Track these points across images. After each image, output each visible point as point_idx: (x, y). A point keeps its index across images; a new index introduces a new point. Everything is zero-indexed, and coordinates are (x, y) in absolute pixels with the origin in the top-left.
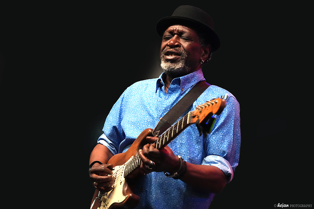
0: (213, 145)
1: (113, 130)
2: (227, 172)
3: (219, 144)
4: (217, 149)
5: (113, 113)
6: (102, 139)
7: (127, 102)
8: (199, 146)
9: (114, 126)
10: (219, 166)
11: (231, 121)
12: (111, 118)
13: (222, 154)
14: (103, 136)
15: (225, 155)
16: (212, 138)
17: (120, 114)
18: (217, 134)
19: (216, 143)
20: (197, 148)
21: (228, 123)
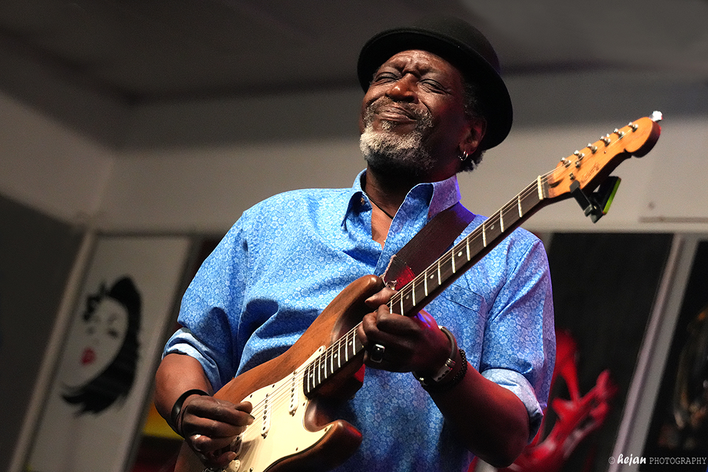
0: (501, 345)
1: (213, 318)
3: (515, 343)
4: (510, 355)
7: (255, 246)
8: (476, 355)
9: (215, 308)
10: (519, 392)
11: (540, 295)
13: (522, 367)
15: (529, 371)
16: (498, 330)
17: (233, 276)
18: (509, 320)
19: (507, 340)
20: (472, 358)
21: (534, 300)
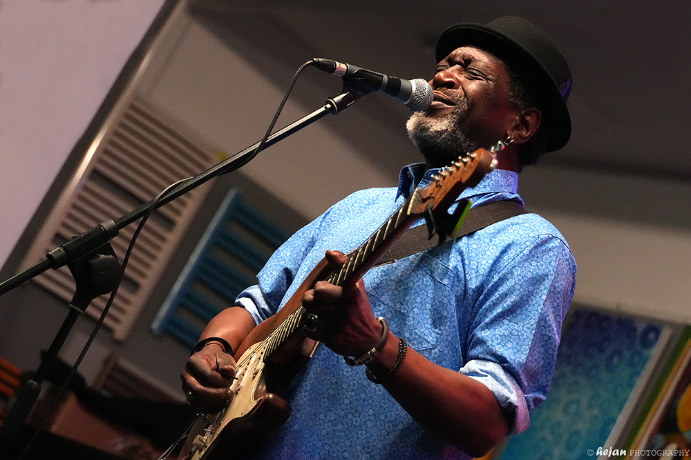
2: (504, 398)
5: (297, 245)
6: (248, 296)
7: (332, 221)
9: (286, 269)
10: (489, 383)
11: (541, 290)
12: (289, 254)
14: (254, 290)
21: (533, 295)
